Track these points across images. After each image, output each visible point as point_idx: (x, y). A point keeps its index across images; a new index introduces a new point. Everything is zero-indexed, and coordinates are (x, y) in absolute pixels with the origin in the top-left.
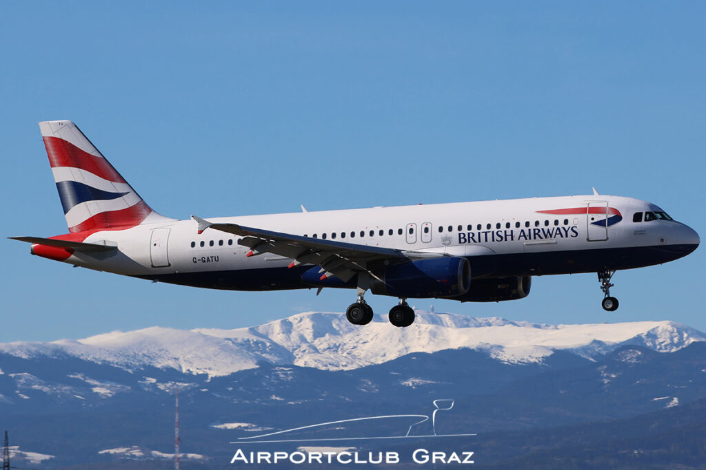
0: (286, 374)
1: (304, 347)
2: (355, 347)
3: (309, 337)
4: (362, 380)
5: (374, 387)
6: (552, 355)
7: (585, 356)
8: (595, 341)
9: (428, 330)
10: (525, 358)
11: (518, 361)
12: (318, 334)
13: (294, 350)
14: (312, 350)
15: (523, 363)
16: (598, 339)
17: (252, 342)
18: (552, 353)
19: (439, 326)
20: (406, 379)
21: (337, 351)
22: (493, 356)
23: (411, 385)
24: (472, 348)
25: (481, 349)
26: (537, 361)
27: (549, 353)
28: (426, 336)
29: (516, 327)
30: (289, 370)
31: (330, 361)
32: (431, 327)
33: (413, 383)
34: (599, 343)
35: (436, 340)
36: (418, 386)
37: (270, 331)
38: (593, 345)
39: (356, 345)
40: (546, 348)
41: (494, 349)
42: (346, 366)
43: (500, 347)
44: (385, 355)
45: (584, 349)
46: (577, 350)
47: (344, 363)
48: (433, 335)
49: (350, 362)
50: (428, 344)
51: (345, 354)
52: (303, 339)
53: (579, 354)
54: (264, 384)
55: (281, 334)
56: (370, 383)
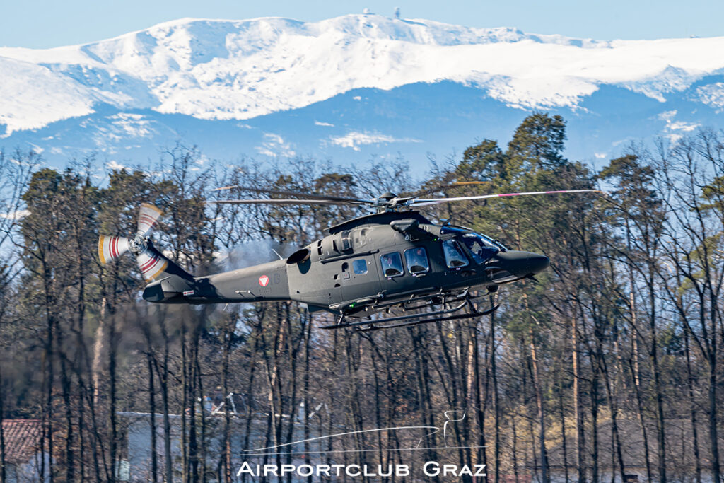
0: (136, 126)
1: (175, 78)
2: (262, 79)
3: (184, 62)
4: (267, 135)
5: (287, 147)
6: (595, 93)
7: (651, 94)
8: (669, 68)
9: (388, 49)
10: (549, 97)
11: (537, 104)
12: (199, 57)
13: (158, 83)
14: (188, 83)
15: (546, 106)
16: (675, 65)
17: (84, 71)
18: (595, 88)
19: (407, 44)
20: (342, 133)
21: (231, 85)
22: (493, 94)
23: (351, 144)
24: (457, 80)
25: (474, 83)
26: (570, 104)
27: (590, 90)
28: (384, 60)
29: (538, 44)
30: (142, 119)
31: (219, 103)
32: (394, 44)
33: (355, 141)
34: (676, 71)
35: (400, 67)
36: (362, 146)
37: (117, 52)
38: (667, 75)
39: (264, 75)
40: (587, 81)
41: (495, 82)
42: (245, 110)
43: (506, 78)
44: (313, 92)
45: (650, 83)
46: (638, 84)
47: (243, 106)
48: (397, 57)
49: (253, 105)
50: (388, 73)
51: (245, 90)
52: (173, 65)
53: (642, 90)
54: (99, 142)
55: (136, 56)
56: (281, 141)
